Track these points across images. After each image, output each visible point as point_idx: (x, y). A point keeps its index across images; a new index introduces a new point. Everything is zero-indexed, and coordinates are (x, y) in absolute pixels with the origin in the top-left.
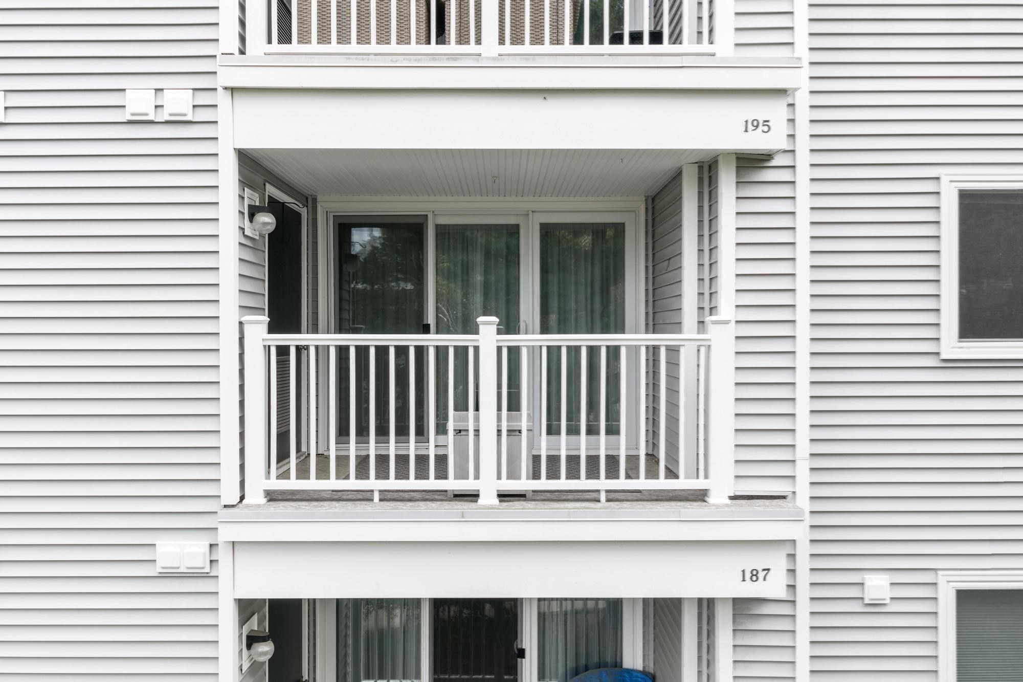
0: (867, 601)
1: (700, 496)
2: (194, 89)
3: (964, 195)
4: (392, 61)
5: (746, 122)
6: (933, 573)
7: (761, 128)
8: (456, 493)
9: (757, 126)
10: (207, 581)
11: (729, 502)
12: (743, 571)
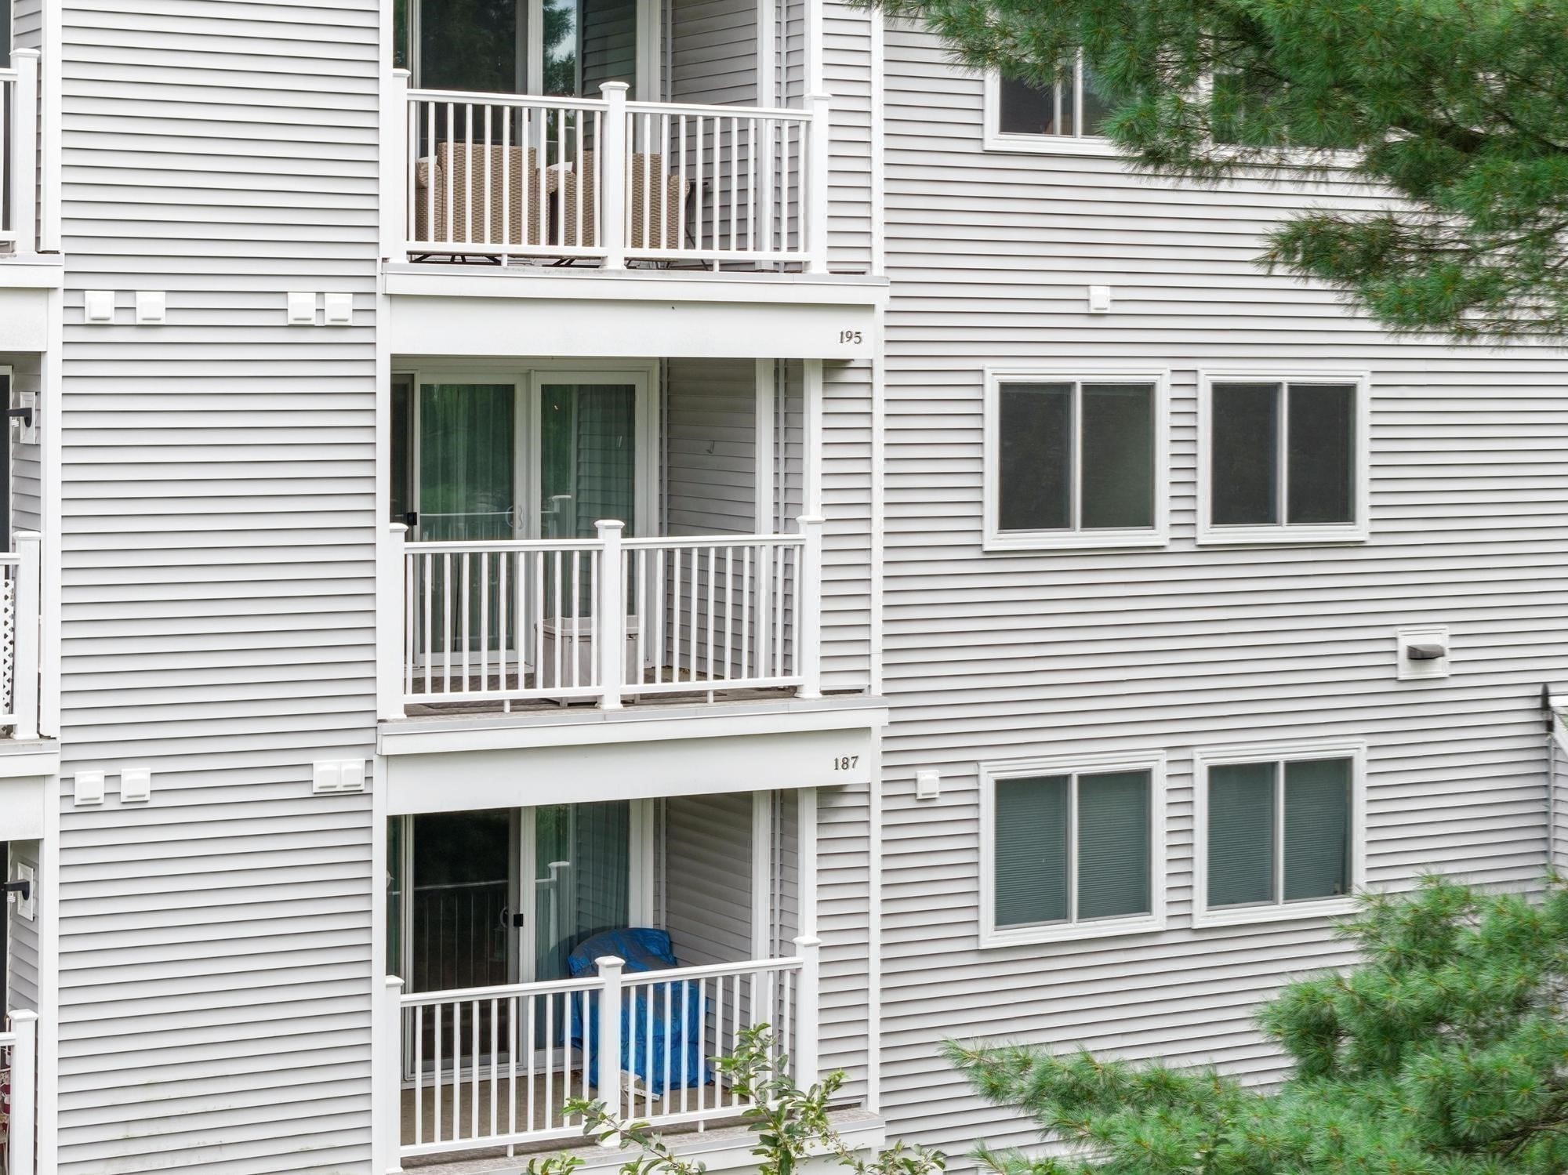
0: (920, 797)
1: (791, 691)
2: (354, 293)
3: (1006, 389)
4: (545, 272)
5: (842, 333)
6: (975, 764)
7: (854, 339)
8: (570, 702)
9: (851, 338)
10: (359, 799)
11: (821, 695)
12: (836, 760)
